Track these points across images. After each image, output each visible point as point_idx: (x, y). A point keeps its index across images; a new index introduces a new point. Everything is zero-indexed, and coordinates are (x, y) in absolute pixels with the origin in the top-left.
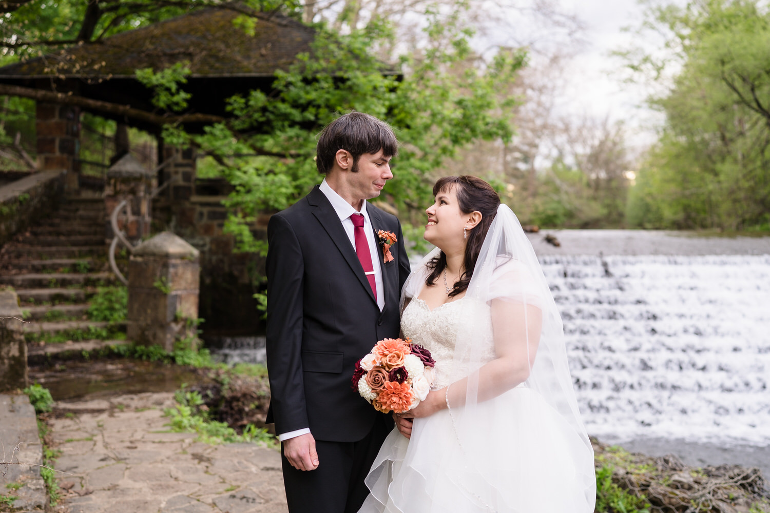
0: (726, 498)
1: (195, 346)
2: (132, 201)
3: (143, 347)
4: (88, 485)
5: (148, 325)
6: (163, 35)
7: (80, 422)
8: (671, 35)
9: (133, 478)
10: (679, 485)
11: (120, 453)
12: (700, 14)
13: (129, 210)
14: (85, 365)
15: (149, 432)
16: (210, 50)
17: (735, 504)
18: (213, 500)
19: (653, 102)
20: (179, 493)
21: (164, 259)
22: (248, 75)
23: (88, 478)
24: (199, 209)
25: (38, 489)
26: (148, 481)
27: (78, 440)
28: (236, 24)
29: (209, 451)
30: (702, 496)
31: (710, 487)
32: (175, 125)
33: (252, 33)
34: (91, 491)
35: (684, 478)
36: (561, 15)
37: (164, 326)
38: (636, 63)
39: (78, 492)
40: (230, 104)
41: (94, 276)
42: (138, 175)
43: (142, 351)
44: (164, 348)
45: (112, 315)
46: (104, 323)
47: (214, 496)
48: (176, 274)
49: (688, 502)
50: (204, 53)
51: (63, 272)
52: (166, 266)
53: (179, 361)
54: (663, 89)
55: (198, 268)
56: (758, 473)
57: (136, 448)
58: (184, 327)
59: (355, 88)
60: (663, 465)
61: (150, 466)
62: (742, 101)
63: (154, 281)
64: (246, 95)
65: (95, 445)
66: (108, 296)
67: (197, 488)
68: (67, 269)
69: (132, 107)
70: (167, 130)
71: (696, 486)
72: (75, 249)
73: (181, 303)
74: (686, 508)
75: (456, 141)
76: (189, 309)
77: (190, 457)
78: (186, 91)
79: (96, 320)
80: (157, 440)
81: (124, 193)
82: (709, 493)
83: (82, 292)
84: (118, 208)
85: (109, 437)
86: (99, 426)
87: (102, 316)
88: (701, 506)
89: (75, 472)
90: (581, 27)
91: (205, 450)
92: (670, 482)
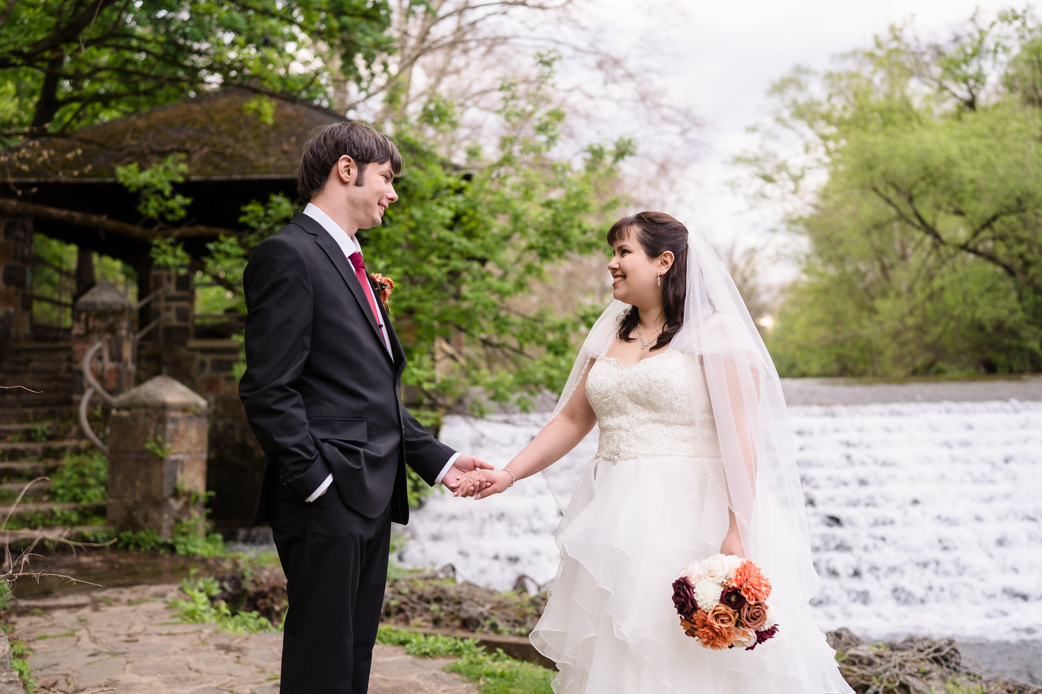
0: (916, 672)
1: (202, 531)
2: (110, 342)
3: (130, 534)
4: (76, 682)
5: (136, 503)
6: (149, 127)
7: (53, 618)
8: (810, 135)
9: (137, 671)
10: (856, 660)
11: (114, 648)
12: (845, 108)
13: (106, 354)
14: (49, 558)
15: (151, 625)
16: (215, 145)
17: (928, 679)
18: (251, 690)
19: (793, 222)
20: (204, 685)
21: (160, 412)
22: (265, 177)
23: (75, 675)
24: (199, 357)
25: (11, 682)
26: (159, 675)
27: (55, 637)
28: (248, 109)
29: (237, 641)
30: (885, 671)
31: (895, 660)
32: (170, 240)
33: (270, 121)
34: (82, 688)
35: (862, 651)
36: (670, 107)
37: (159, 504)
38: (768, 171)
39: (63, 690)
40: (245, 214)
41: (56, 445)
42: (119, 307)
43: (129, 538)
44: (159, 533)
45: (84, 493)
46: (73, 505)
47: (253, 686)
48: (176, 431)
49: (869, 680)
50: (206, 150)
51: (12, 442)
52: (162, 420)
53: (181, 550)
54: (803, 205)
55: (205, 425)
56: (953, 646)
57: (136, 641)
58: (187, 504)
59: (411, 189)
60: (834, 641)
61: (160, 659)
62: (901, 216)
63: (145, 441)
64: (264, 201)
65: (78, 640)
66: (77, 469)
67: (228, 679)
68: (17, 437)
69: (110, 217)
70: (157, 246)
71: (878, 660)
72: (30, 411)
73: (182, 471)
74: (866, 687)
75: (544, 255)
76: (193, 479)
77: (212, 647)
78: (185, 195)
79: (63, 501)
80: (164, 632)
81: (99, 331)
82: (895, 667)
83: (41, 465)
84: (91, 352)
85: (96, 632)
86: (81, 621)
87: (71, 495)
88: (885, 683)
89: (56, 670)
90: (698, 123)
91: (233, 640)
92: (845, 657)
